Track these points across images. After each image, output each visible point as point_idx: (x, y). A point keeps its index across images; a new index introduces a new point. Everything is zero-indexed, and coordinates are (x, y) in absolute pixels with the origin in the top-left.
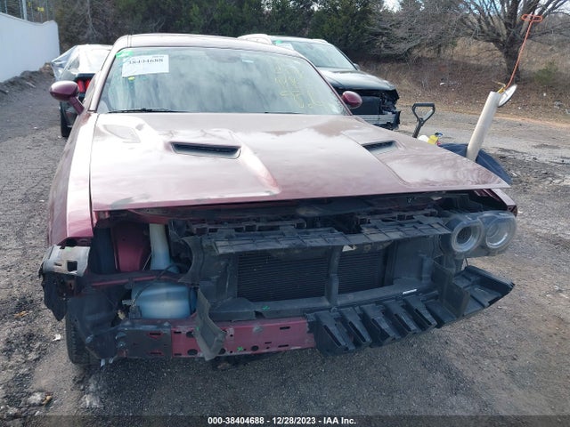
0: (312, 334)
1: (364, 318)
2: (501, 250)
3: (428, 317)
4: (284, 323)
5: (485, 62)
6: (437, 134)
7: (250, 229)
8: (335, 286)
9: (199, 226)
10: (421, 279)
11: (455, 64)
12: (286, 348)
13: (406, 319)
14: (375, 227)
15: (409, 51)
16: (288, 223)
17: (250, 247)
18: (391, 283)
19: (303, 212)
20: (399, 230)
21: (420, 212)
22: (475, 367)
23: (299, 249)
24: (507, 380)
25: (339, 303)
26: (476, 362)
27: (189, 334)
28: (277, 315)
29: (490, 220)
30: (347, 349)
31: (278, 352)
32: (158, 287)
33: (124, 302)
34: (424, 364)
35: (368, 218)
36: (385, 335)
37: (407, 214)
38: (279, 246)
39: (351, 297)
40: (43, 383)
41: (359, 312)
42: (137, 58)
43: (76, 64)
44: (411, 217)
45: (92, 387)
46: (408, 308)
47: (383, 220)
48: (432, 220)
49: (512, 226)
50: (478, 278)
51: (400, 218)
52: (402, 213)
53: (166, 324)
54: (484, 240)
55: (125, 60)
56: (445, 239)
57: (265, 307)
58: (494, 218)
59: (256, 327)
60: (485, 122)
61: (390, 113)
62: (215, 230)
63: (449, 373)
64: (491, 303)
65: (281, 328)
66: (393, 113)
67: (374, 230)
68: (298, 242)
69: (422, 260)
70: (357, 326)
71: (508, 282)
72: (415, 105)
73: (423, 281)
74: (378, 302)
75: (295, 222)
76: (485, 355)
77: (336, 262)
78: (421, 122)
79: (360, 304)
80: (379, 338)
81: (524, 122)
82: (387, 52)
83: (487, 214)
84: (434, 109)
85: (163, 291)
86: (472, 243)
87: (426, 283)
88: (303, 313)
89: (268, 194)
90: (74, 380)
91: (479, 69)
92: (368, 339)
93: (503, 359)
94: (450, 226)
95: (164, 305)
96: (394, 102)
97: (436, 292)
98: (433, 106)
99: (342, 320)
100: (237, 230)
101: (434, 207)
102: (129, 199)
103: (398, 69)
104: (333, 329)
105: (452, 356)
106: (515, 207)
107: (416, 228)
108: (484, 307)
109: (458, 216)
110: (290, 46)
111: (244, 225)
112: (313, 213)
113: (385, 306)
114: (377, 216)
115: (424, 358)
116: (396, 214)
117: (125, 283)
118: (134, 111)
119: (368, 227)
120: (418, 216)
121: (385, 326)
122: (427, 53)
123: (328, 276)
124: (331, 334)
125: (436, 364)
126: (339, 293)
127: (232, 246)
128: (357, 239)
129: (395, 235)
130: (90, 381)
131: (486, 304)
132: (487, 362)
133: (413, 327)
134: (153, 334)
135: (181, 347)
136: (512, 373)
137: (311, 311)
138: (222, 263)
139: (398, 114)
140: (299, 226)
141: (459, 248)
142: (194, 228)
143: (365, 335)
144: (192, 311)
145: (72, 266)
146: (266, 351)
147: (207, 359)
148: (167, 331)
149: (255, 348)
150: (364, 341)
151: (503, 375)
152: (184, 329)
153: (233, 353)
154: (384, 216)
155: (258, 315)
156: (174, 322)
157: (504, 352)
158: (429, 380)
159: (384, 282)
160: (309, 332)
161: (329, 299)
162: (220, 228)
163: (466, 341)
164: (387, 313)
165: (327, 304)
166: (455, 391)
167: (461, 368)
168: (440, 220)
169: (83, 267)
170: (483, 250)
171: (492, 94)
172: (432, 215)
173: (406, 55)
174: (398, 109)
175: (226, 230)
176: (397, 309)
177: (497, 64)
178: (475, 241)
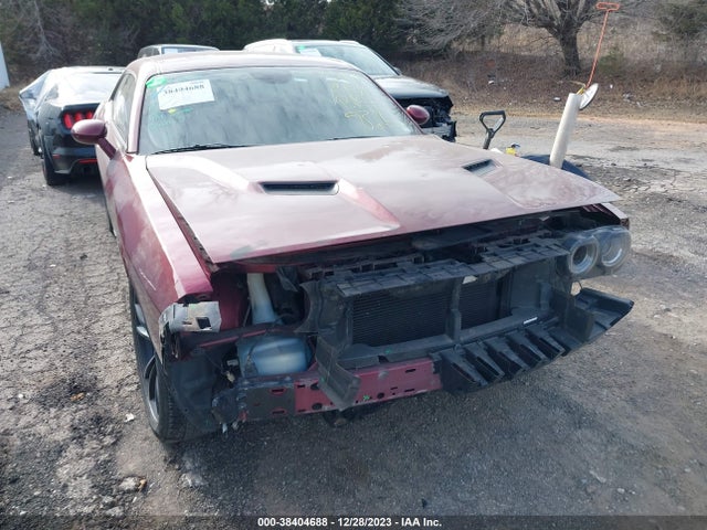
0: (438, 375)
1: (491, 352)
2: (615, 269)
3: (555, 344)
4: (409, 365)
5: (538, 52)
6: (514, 146)
7: (367, 268)
8: (458, 321)
9: (315, 270)
10: (539, 306)
11: (504, 57)
12: (412, 393)
13: (533, 348)
14: (495, 255)
15: (448, 46)
16: (405, 258)
17: (374, 287)
18: (508, 313)
19: (419, 245)
20: (519, 255)
21: (534, 234)
22: (594, 399)
23: (420, 285)
24: (629, 408)
25: (462, 339)
26: (593, 394)
27: (314, 387)
28: (401, 359)
29: (605, 235)
30: (480, 385)
31: (404, 398)
32: (269, 342)
33: (229, 363)
34: (541, 402)
35: (485, 245)
36: (516, 367)
37: (522, 238)
38: (404, 283)
39: (473, 332)
40: (131, 467)
41: (483, 346)
42: (173, 87)
43: (54, 94)
44: (526, 241)
45: (188, 465)
46: (532, 338)
47: (501, 246)
48: (549, 242)
49: (626, 240)
50: (595, 301)
51: (516, 242)
52: (517, 237)
53: (288, 379)
54: (600, 259)
55: (158, 89)
56: (562, 261)
57: (387, 351)
58: (607, 234)
59: (381, 373)
60: (568, 128)
61: (445, 125)
62: (331, 273)
63: (569, 408)
64: (612, 324)
65: (408, 371)
66: (448, 124)
67: (495, 258)
68: (422, 277)
69: (540, 286)
70: (486, 360)
71: (628, 302)
72: (483, 115)
73: (542, 309)
74: (500, 335)
75: (413, 257)
76: (601, 385)
77: (457, 295)
78: (491, 133)
79: (482, 338)
80: (511, 370)
81: (593, 122)
82: (421, 47)
83: (601, 230)
84: (504, 118)
85: (274, 345)
86: (589, 262)
87: (545, 309)
88: (428, 354)
89: (388, 229)
90: (165, 460)
91: (532, 61)
92: (501, 373)
93: (621, 387)
94: (567, 246)
95: (279, 360)
96: (448, 111)
97: (555, 319)
98: (502, 113)
99: (469, 357)
100: (355, 271)
101: (545, 227)
102: (248, 247)
103: (437, 68)
104: (461, 365)
105: (568, 390)
106: (627, 220)
107: (535, 251)
108: (606, 329)
109: (571, 235)
110: (316, 52)
111: (359, 265)
112: (430, 245)
113: (508, 338)
114: (493, 243)
115: (539, 395)
116: (511, 239)
117: (235, 341)
118: (185, 150)
119: (488, 255)
120: (533, 238)
121: (514, 357)
122: (469, 46)
123: (449, 311)
124: (462, 371)
125: (552, 400)
126: (462, 328)
127: (356, 288)
128: (481, 268)
129: (518, 261)
130: (184, 459)
131: (607, 325)
132: (605, 392)
133: (543, 356)
134: (277, 391)
135: (305, 403)
136: (633, 400)
137: (435, 350)
138: (341, 308)
139: (453, 125)
140: (417, 261)
141: (574, 269)
142: (310, 272)
143: (497, 368)
144: (309, 363)
145: (203, 322)
146: (392, 397)
147: (341, 410)
148: (290, 386)
149: (381, 395)
150: (498, 374)
151: (625, 404)
152: (308, 382)
153: (359, 403)
154: (501, 242)
155: (383, 359)
156: (295, 375)
157: (621, 380)
158: (550, 417)
159: (498, 314)
160: (435, 373)
161: (451, 336)
162: (336, 270)
163: (579, 373)
164: (513, 345)
165: (450, 341)
166: (579, 425)
167: (580, 401)
168: (556, 241)
169: (216, 322)
170: (600, 269)
171: (571, 95)
172: (546, 236)
173: (445, 50)
174: (453, 118)
175: (341, 272)
176: (522, 340)
177: (553, 53)
178: (591, 259)
